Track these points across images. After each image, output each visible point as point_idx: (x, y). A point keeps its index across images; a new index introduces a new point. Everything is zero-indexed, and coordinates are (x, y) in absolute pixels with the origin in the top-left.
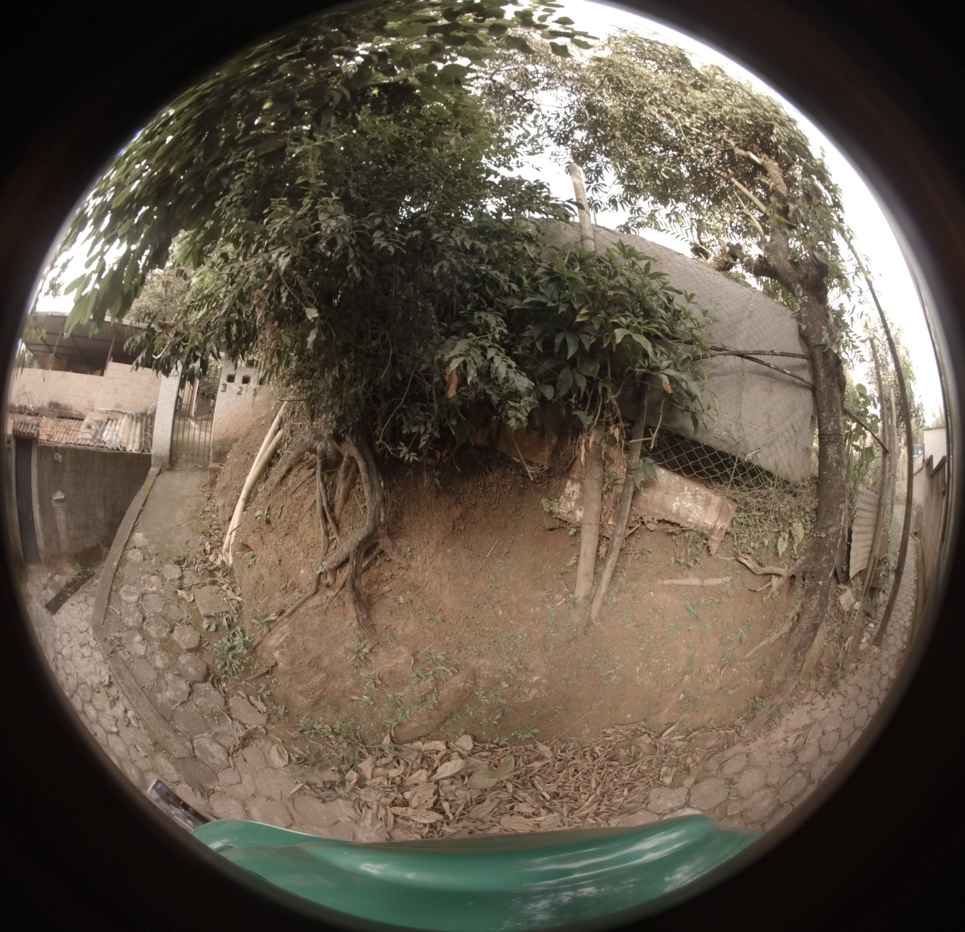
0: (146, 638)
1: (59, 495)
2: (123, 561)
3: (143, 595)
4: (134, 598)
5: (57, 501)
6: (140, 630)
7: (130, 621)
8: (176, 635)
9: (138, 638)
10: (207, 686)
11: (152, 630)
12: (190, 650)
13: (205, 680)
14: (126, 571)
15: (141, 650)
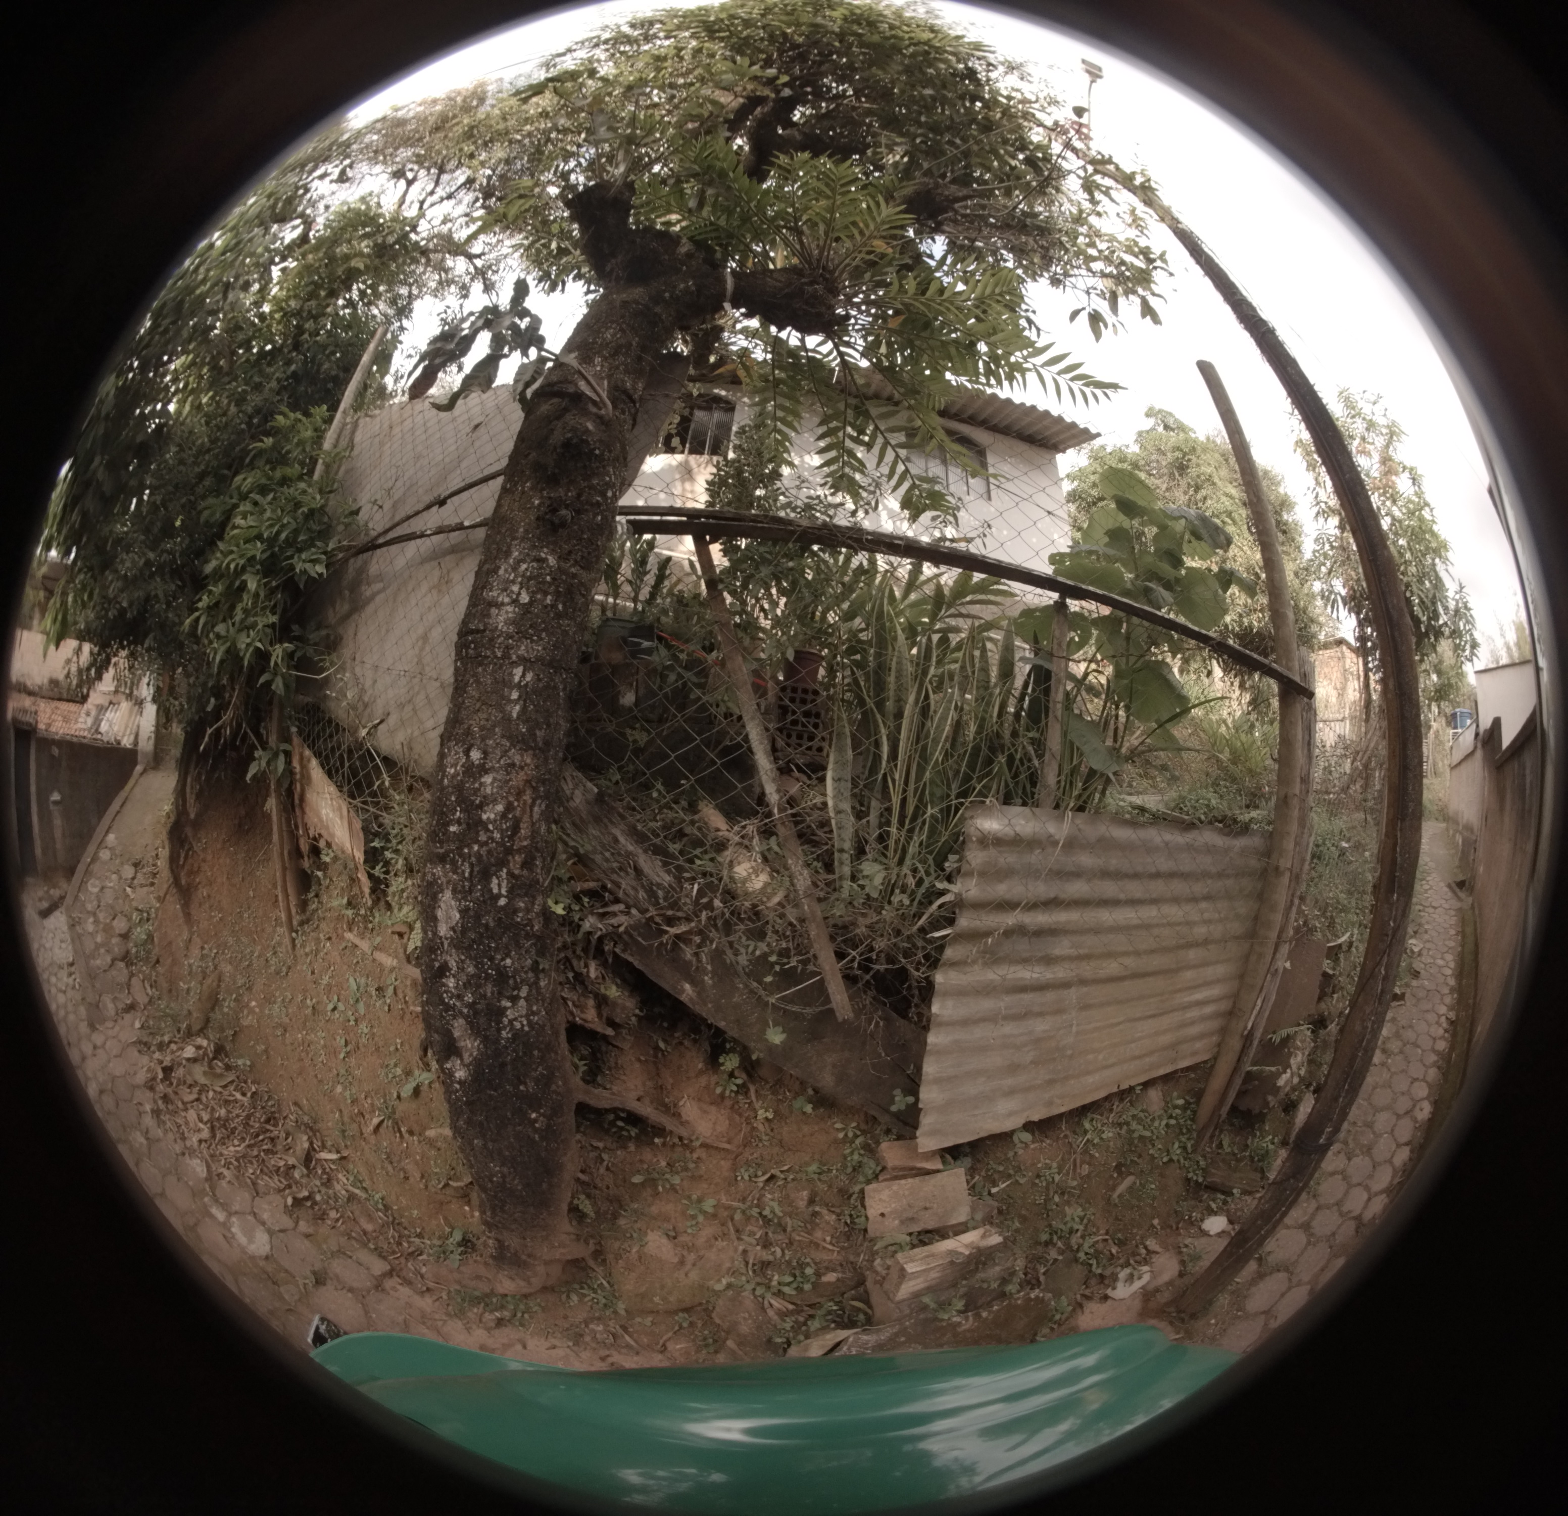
0: (96, 922)
1: (56, 797)
2: (95, 859)
3: (103, 888)
4: (96, 890)
5: (56, 803)
6: (94, 914)
7: (89, 907)
8: (115, 923)
9: (91, 920)
10: (122, 965)
11: (101, 916)
12: (120, 935)
13: (122, 960)
14: (96, 867)
15: (90, 928)
